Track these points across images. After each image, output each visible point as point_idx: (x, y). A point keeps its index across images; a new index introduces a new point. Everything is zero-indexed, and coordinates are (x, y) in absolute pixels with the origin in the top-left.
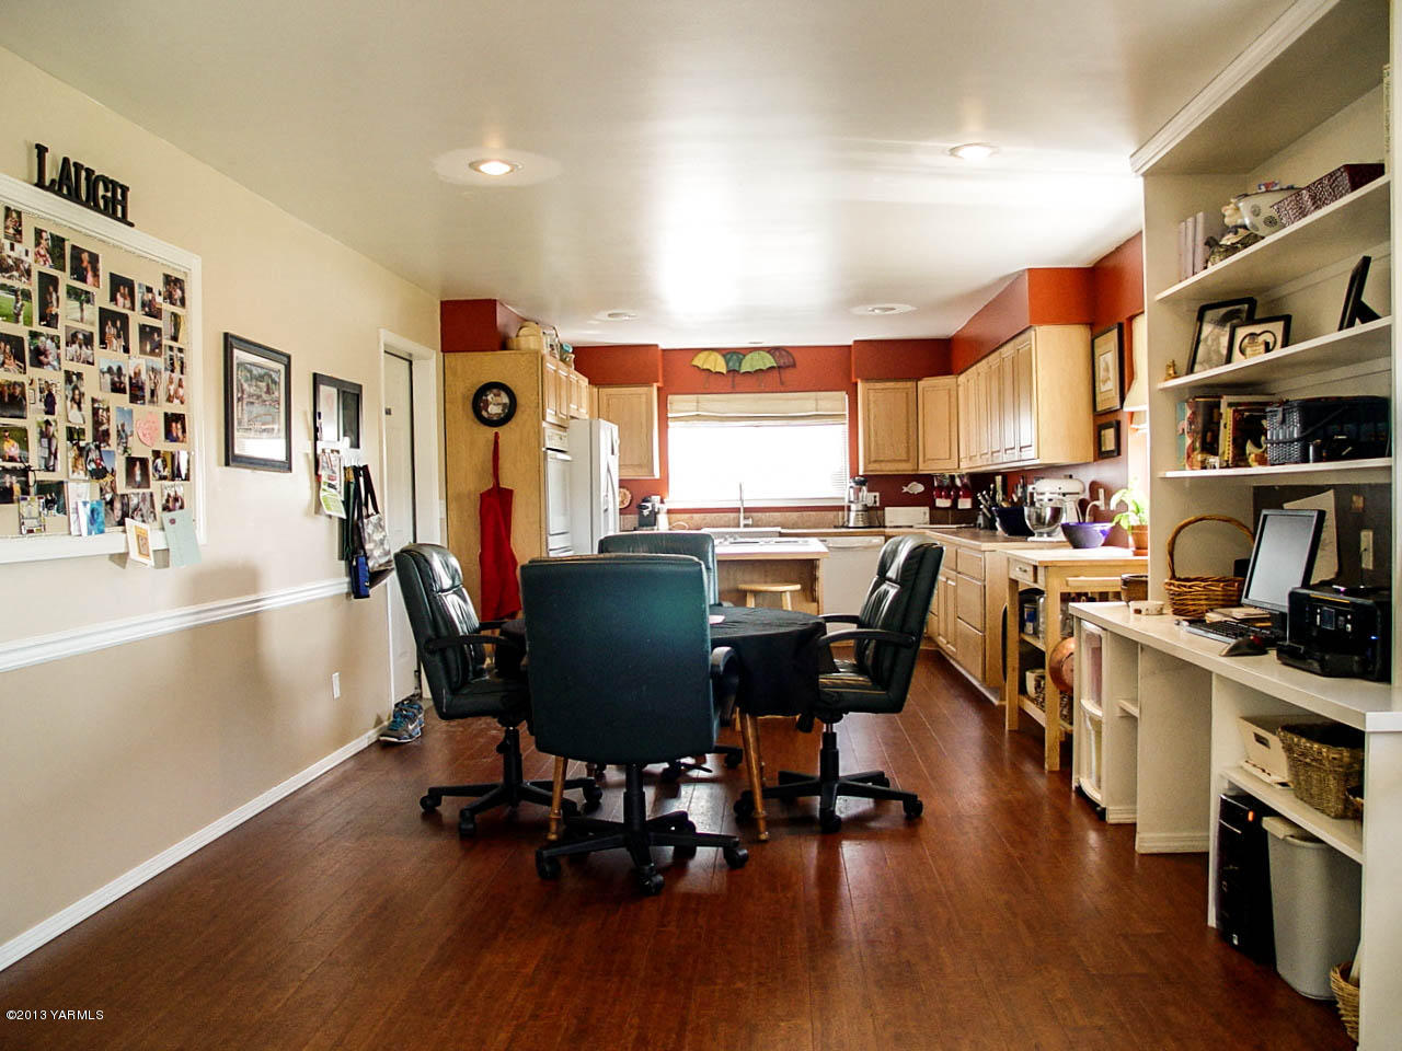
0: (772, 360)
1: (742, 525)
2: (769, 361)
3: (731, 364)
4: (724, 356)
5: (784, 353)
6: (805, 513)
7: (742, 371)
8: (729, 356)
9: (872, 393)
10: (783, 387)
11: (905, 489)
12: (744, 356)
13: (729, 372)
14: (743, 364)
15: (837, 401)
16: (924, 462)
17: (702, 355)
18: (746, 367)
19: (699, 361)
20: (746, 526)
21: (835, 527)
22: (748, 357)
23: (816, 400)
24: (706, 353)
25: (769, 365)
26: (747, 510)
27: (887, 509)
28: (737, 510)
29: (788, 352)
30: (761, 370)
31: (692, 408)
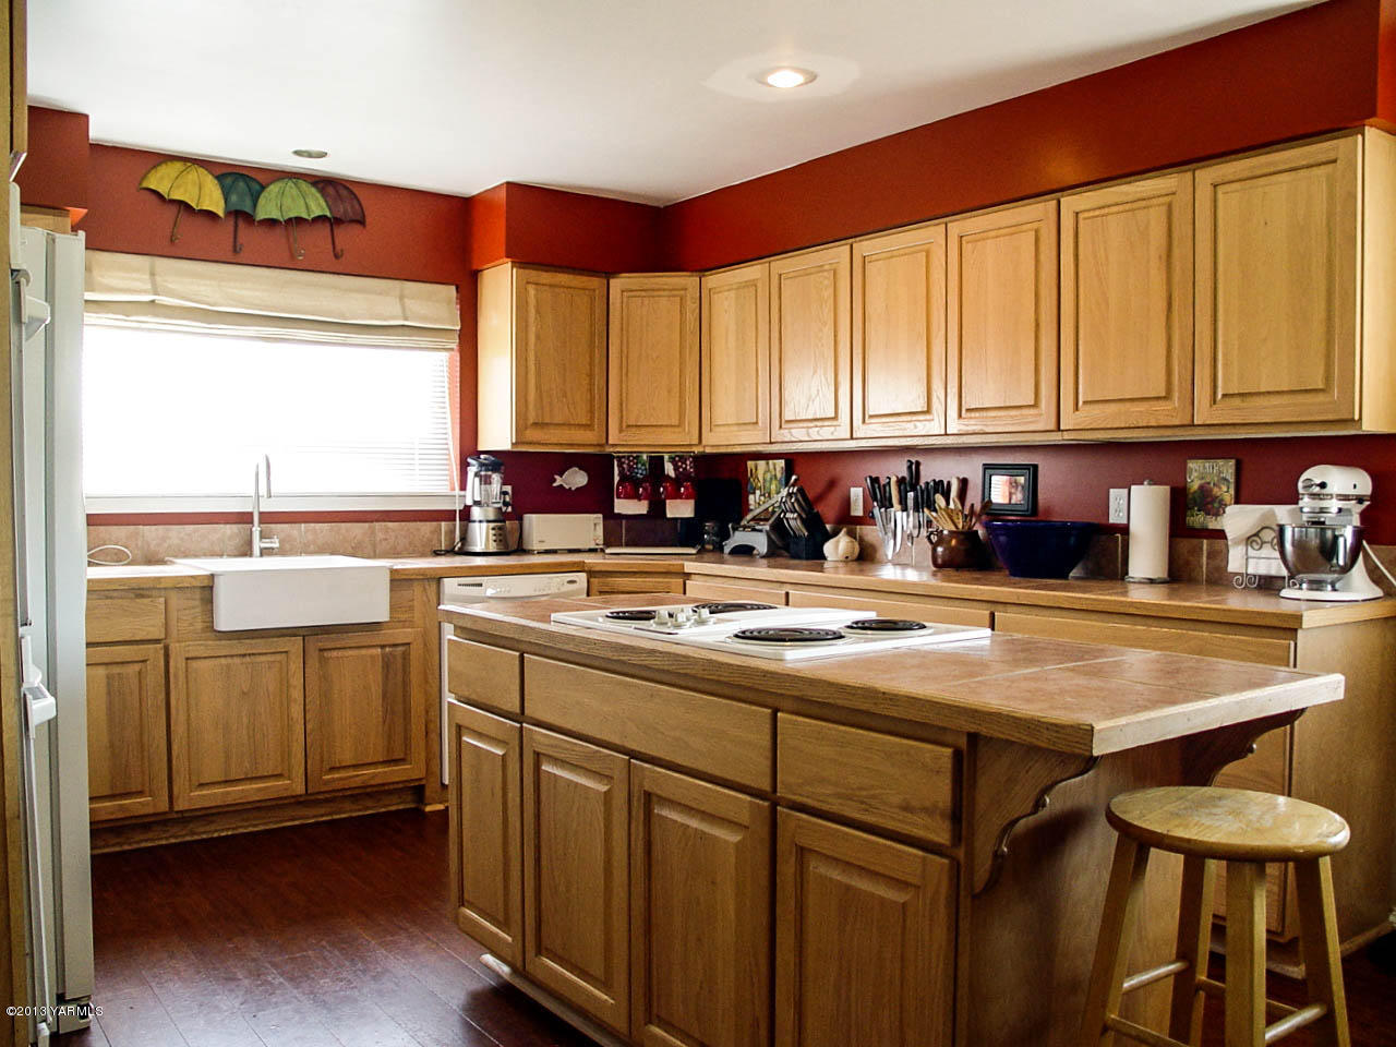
0: (324, 204)
1: (256, 551)
2: (317, 206)
3: (234, 198)
4: (219, 178)
5: (344, 193)
6: (377, 525)
7: (261, 215)
8: (229, 181)
9: (532, 290)
10: (338, 264)
11: (559, 481)
12: (263, 188)
13: (228, 213)
14: (262, 201)
15: (436, 303)
16: (621, 431)
17: (172, 169)
18: (267, 208)
19: (160, 181)
20: (264, 552)
21: (437, 553)
22: (274, 189)
23: (401, 298)
24: (179, 166)
25: (317, 212)
26: (269, 518)
27: (527, 517)
28: (244, 518)
29: (352, 192)
30: (299, 220)
31: (138, 285)
